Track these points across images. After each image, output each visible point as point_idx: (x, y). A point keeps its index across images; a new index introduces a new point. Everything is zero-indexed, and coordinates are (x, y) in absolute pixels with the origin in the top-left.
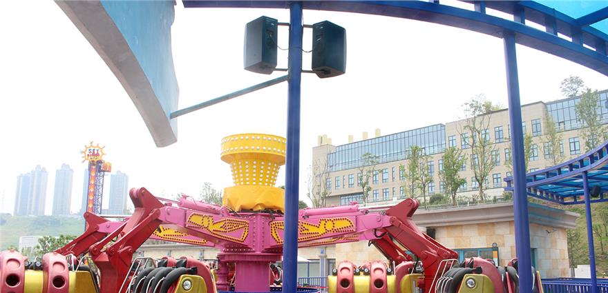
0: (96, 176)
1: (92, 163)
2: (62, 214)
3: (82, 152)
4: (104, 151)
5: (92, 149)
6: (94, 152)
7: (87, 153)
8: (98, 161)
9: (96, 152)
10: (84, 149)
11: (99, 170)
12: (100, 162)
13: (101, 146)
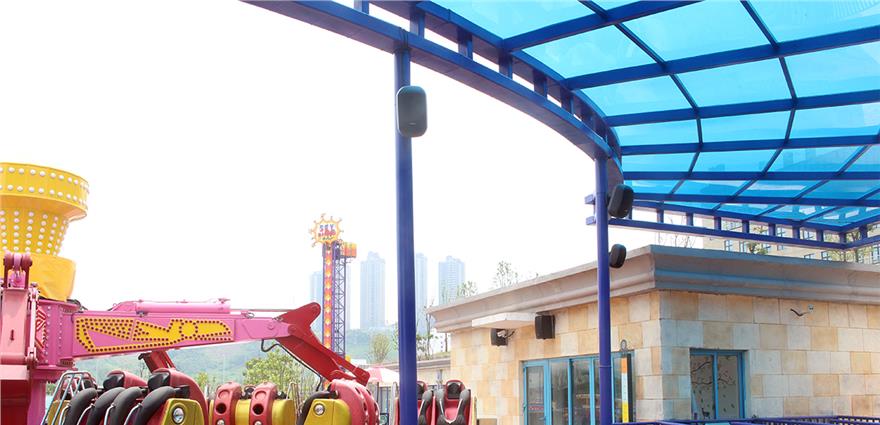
0: (334, 264)
1: (326, 247)
2: (373, 326)
3: (312, 231)
4: (341, 226)
5: (324, 224)
6: (326, 229)
7: (318, 231)
8: (333, 243)
9: (329, 229)
10: (313, 226)
11: (337, 255)
12: (336, 243)
13: (336, 219)
